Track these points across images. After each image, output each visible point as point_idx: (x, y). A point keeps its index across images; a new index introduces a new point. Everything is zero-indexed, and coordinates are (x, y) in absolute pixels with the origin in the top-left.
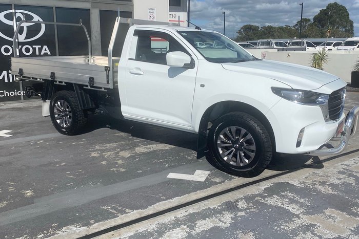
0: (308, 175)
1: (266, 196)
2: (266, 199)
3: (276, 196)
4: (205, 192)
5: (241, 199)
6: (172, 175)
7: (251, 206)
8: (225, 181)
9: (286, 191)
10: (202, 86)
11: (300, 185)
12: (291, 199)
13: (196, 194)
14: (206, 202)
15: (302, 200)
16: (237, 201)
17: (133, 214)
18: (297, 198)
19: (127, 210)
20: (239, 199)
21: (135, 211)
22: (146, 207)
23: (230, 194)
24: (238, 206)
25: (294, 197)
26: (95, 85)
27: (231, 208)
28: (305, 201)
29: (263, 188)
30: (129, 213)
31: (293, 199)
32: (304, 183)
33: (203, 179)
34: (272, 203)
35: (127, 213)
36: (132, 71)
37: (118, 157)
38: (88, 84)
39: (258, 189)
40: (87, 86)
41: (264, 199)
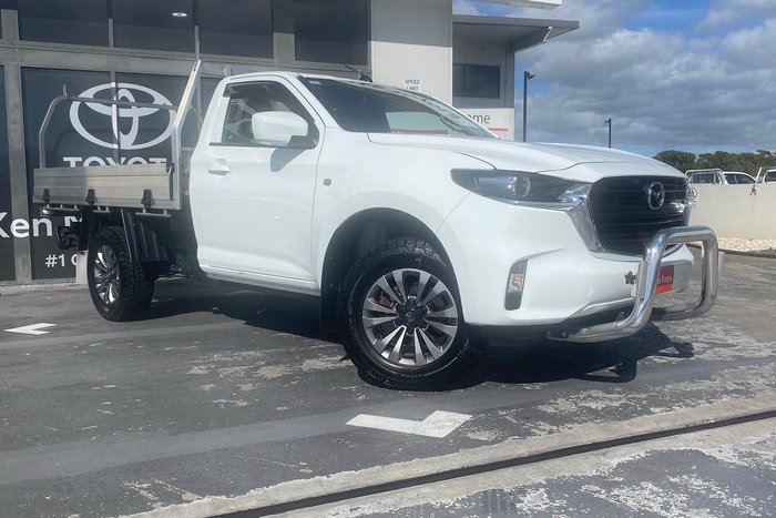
0: (769, 435)
1: (617, 484)
2: (616, 492)
3: (650, 486)
4: (433, 463)
5: (537, 487)
6: (363, 420)
7: (559, 508)
8: (505, 438)
9: (689, 472)
10: (327, 182)
11: (736, 461)
12: (699, 494)
13: (406, 467)
14: (426, 489)
15: (736, 502)
16: (522, 491)
17: (199, 505)
18: (720, 493)
19: (187, 495)
20: (530, 487)
21: (207, 499)
22: (243, 492)
23: (508, 472)
24: (518, 506)
25: (709, 490)
26: (153, 207)
27: (494, 510)
28: (745, 503)
29: (615, 462)
30: (188, 502)
31: (705, 498)
32: (750, 454)
33: (442, 433)
34: (630, 503)
35: (182, 502)
36: (212, 168)
37: (250, 376)
38: (142, 206)
39: (598, 465)
40: (141, 210)
41: (608, 492)
